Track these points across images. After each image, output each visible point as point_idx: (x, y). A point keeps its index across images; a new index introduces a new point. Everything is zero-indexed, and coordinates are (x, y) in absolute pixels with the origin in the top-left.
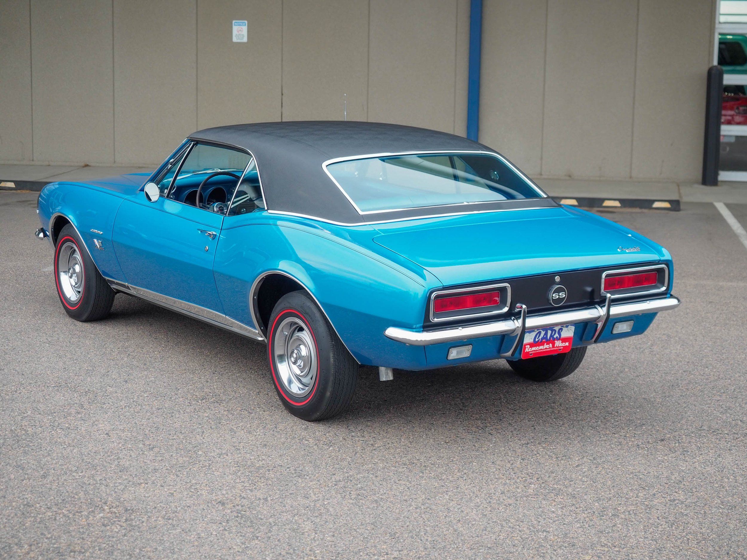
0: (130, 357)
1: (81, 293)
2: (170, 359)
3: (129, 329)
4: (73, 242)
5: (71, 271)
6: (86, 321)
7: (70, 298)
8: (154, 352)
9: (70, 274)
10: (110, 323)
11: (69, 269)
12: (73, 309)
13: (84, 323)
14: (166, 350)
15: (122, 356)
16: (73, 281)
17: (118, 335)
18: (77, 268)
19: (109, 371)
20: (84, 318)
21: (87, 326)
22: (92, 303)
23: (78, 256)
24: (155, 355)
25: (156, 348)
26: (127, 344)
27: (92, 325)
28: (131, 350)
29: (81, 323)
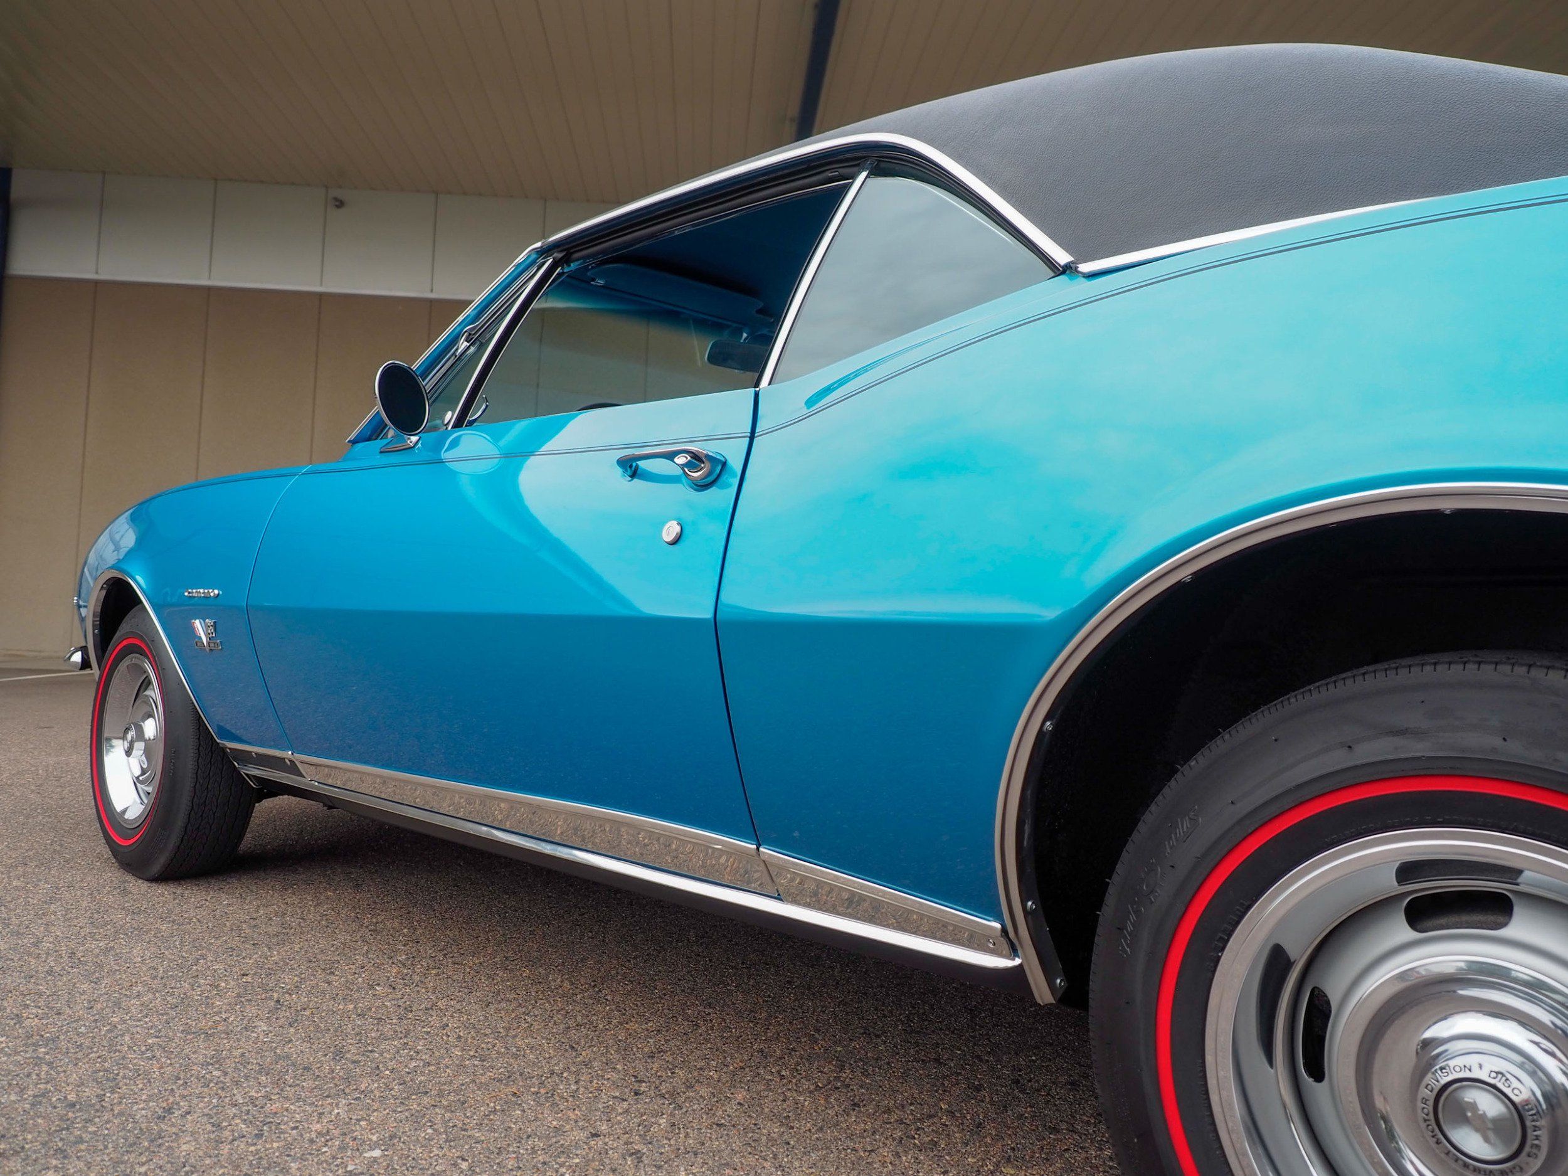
0: (281, 1014)
1: (153, 796)
2: (435, 1021)
3: (289, 900)
4: (143, 654)
5: (129, 737)
6: (162, 878)
7: (124, 811)
8: (371, 987)
9: (127, 745)
10: (236, 884)
11: (127, 729)
12: (131, 842)
13: (154, 886)
14: (416, 978)
15: (250, 1011)
16: (135, 764)
17: (253, 923)
18: (150, 728)
19: (169, 1110)
20: (156, 868)
21: (163, 894)
22: (180, 822)
23: (154, 693)
24: (379, 1003)
25: (378, 966)
26: (276, 958)
27: (179, 891)
28: (288, 980)
29: (144, 886)
